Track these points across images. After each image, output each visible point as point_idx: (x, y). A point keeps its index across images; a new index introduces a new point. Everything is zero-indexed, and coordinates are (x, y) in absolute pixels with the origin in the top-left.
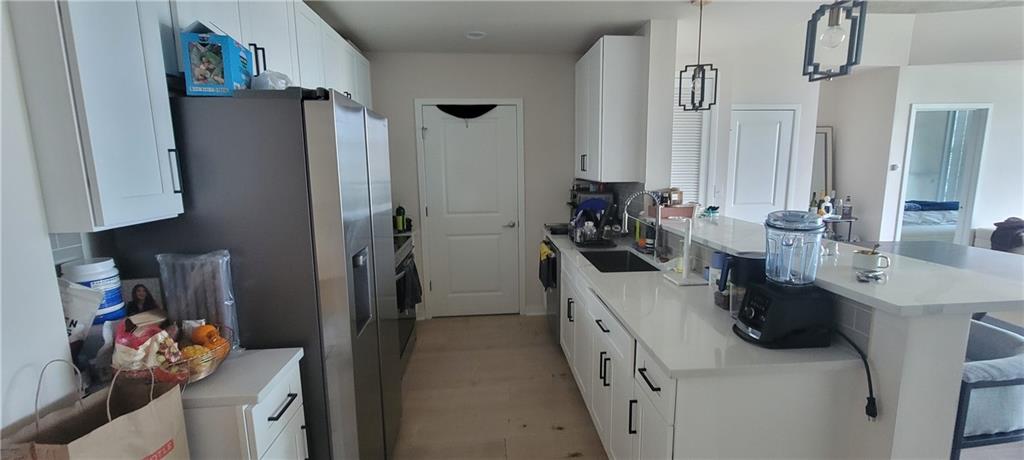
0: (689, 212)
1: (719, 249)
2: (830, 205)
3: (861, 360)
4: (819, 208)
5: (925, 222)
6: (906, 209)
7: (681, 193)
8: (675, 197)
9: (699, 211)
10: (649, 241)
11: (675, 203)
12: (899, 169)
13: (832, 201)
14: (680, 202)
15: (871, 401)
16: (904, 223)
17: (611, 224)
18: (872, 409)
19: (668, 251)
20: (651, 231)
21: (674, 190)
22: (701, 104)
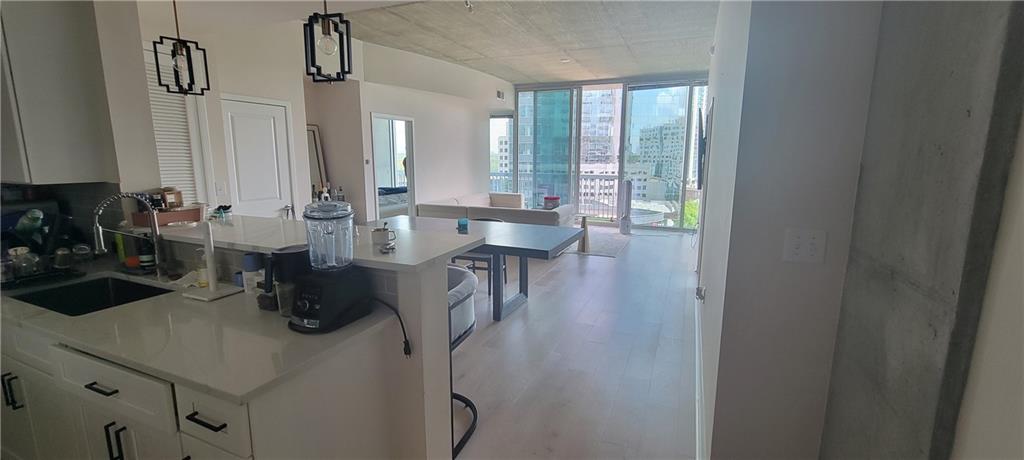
0: (195, 214)
1: (250, 250)
2: (327, 195)
3: (395, 316)
4: (320, 199)
5: (390, 203)
6: (380, 194)
7: (179, 193)
8: (170, 198)
9: (207, 212)
10: (145, 258)
11: (172, 205)
12: (371, 162)
13: (329, 192)
14: (180, 204)
15: (407, 343)
16: (380, 205)
17: (69, 245)
18: (408, 351)
19: (180, 265)
20: (145, 245)
21: (169, 190)
22: (191, 88)
